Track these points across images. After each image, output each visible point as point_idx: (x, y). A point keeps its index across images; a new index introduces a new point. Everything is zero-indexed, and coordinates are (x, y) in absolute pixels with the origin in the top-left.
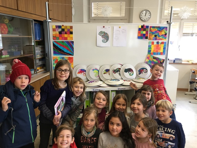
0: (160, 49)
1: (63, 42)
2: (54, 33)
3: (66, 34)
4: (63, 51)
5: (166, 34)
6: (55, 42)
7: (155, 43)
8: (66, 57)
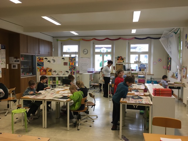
1: (40, 62)
5: (75, 59)
6: (38, 62)
7: (71, 62)
8: (41, 67)
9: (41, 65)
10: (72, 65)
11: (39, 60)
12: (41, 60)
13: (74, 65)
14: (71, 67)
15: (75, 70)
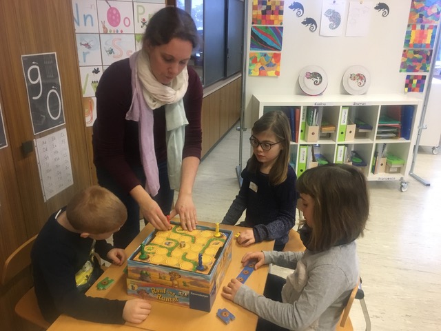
0: (425, 37)
1: (267, 28)
2: (255, 13)
3: (273, 14)
4: (266, 44)
5: (439, 13)
6: (255, 27)
7: (419, 27)
8: (270, 53)
9: (269, 42)
10: (420, 42)
11: (264, 13)
12: (272, 17)
13: (428, 41)
14: (411, 54)
15: (429, 68)
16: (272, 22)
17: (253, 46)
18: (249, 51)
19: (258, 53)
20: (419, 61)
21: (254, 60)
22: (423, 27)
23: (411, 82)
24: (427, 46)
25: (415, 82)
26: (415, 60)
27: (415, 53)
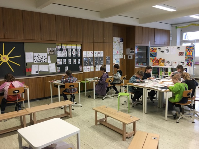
0: (191, 54)
2: (151, 50)
3: (154, 50)
5: (193, 49)
8: (154, 57)
9: (154, 55)
10: (189, 55)
14: (187, 58)
15: (193, 61)
16: (154, 52)
17: (150, 56)
18: (150, 57)
19: (152, 57)
20: (190, 59)
21: (151, 59)
22: (189, 52)
23: (189, 64)
24: (191, 56)
25: (190, 64)
26: (189, 59)
27: (189, 57)
